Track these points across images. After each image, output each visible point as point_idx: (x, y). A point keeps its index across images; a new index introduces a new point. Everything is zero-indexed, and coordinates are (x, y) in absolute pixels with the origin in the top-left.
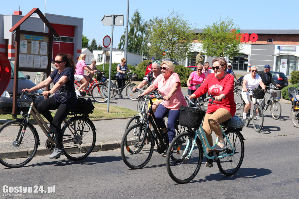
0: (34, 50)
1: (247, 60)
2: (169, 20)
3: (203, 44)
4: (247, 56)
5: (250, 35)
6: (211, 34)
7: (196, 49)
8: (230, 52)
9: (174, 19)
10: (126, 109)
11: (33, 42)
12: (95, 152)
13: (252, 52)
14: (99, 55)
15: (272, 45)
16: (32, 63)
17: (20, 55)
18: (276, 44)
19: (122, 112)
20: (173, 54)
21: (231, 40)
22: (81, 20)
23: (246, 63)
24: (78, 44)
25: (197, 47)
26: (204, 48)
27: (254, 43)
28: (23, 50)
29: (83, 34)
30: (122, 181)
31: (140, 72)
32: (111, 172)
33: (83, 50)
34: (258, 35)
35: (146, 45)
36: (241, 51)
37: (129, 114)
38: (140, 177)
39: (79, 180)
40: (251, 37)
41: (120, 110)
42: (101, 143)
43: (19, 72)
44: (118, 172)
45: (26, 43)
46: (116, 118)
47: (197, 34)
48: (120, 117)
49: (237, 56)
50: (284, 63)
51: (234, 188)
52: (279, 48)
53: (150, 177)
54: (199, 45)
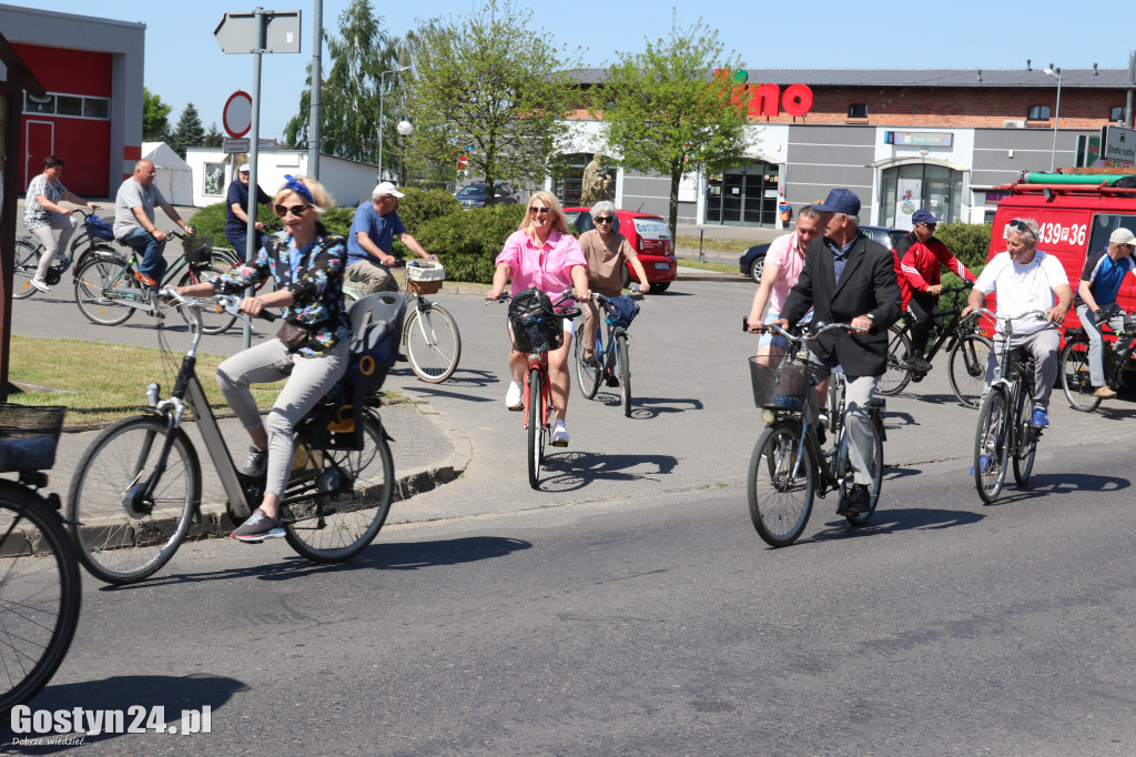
1: (774, 186)
2: (478, 31)
3: (606, 125)
4: (775, 168)
5: (783, 88)
6: (637, 85)
7: (581, 145)
8: (709, 155)
9: (497, 30)
12: (195, 542)
13: (793, 153)
14: (210, 167)
15: (865, 126)
18: (882, 124)
20: (497, 161)
21: (711, 108)
22: (137, 31)
23: (769, 194)
24: (127, 122)
25: (586, 134)
26: (612, 141)
27: (799, 120)
29: (145, 85)
30: (298, 648)
32: (257, 615)
33: (148, 148)
34: (815, 89)
35: (393, 129)
36: (752, 152)
38: (368, 632)
39: (129, 650)
40: (789, 97)
42: (216, 505)
44: (283, 615)
47: (585, 86)
49: (736, 169)
50: (908, 195)
51: (723, 663)
52: (891, 138)
53: (407, 633)
54: (594, 128)
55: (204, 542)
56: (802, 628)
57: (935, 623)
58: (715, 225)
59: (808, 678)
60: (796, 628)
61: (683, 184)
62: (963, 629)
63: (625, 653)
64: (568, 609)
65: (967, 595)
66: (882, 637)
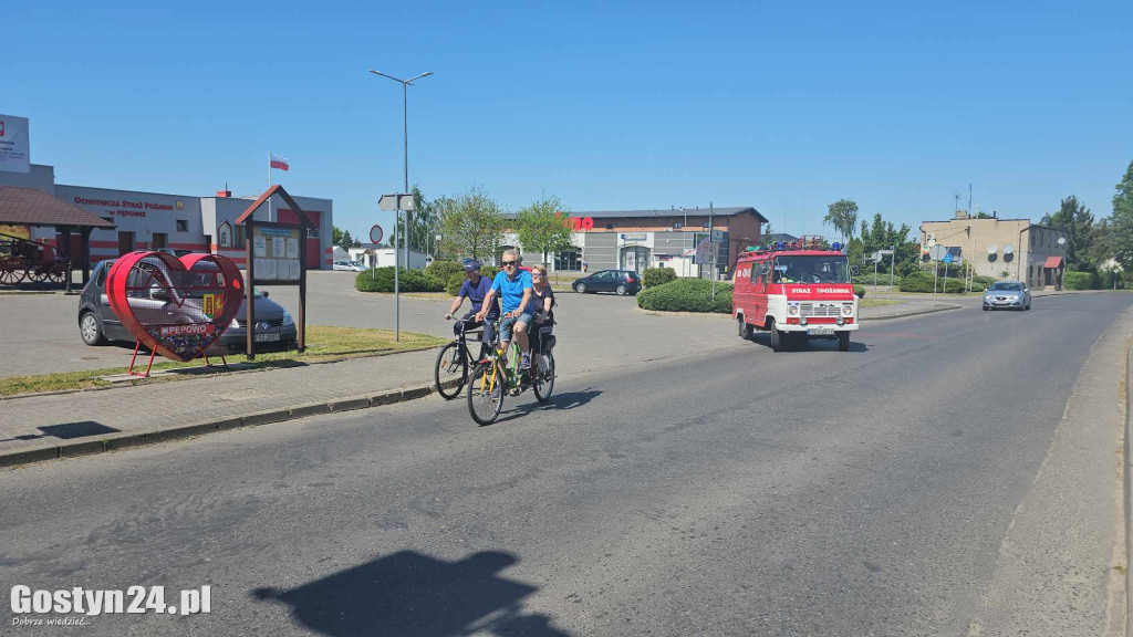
0: (278, 252)
1: (580, 256)
2: (468, 199)
3: (518, 235)
4: (580, 249)
5: (582, 219)
6: (529, 219)
7: (509, 243)
8: (558, 246)
9: (475, 199)
11: (274, 239)
13: (587, 243)
14: (358, 255)
15: (613, 232)
16: (275, 271)
17: (255, 261)
18: (620, 231)
21: (560, 228)
22: (329, 203)
23: (578, 259)
24: (326, 240)
25: (511, 238)
26: (520, 241)
27: (588, 231)
28: (260, 252)
33: (335, 248)
34: (594, 219)
35: (432, 238)
36: (574, 244)
40: (584, 222)
43: (255, 287)
45: (264, 241)
47: (510, 220)
49: (567, 250)
50: (630, 258)
51: (614, 439)
52: (623, 237)
54: (514, 236)
55: (399, 404)
57: (688, 420)
58: (557, 271)
61: (549, 256)
62: (699, 421)
65: (695, 408)
66: (670, 426)
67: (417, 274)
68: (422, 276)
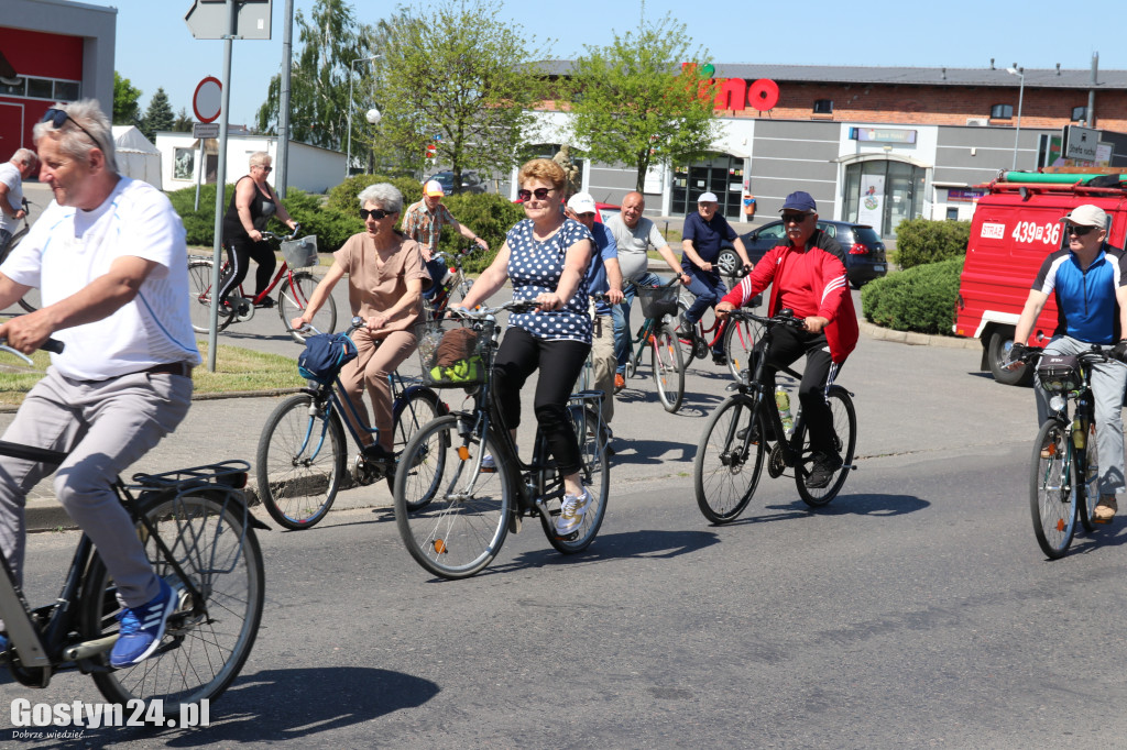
1: (739, 179)
2: (448, 21)
3: (575, 117)
4: (740, 161)
5: (749, 83)
6: (605, 78)
7: (549, 136)
8: (675, 148)
9: (466, 20)
10: (280, 360)
13: (758, 147)
15: (830, 121)
18: (846, 120)
19: (267, 372)
20: (465, 151)
21: (679, 101)
22: (108, 16)
23: (734, 187)
25: (554, 125)
26: (580, 132)
27: (765, 115)
29: (116, 69)
31: (337, 217)
33: (119, 132)
34: (780, 83)
35: (362, 117)
36: (717, 146)
37: (292, 378)
38: (330, 615)
40: (755, 91)
41: (257, 364)
46: (243, 392)
47: (553, 78)
48: (258, 388)
49: (701, 162)
50: (872, 191)
51: (681, 651)
52: (855, 134)
53: (369, 617)
54: (561, 119)
56: (760, 616)
57: (892, 614)
59: (765, 666)
60: (754, 617)
61: (648, 174)
62: (919, 621)
63: (585, 639)
64: (528, 596)
65: (923, 587)
66: (839, 627)
67: (305, 206)
68: (316, 210)
